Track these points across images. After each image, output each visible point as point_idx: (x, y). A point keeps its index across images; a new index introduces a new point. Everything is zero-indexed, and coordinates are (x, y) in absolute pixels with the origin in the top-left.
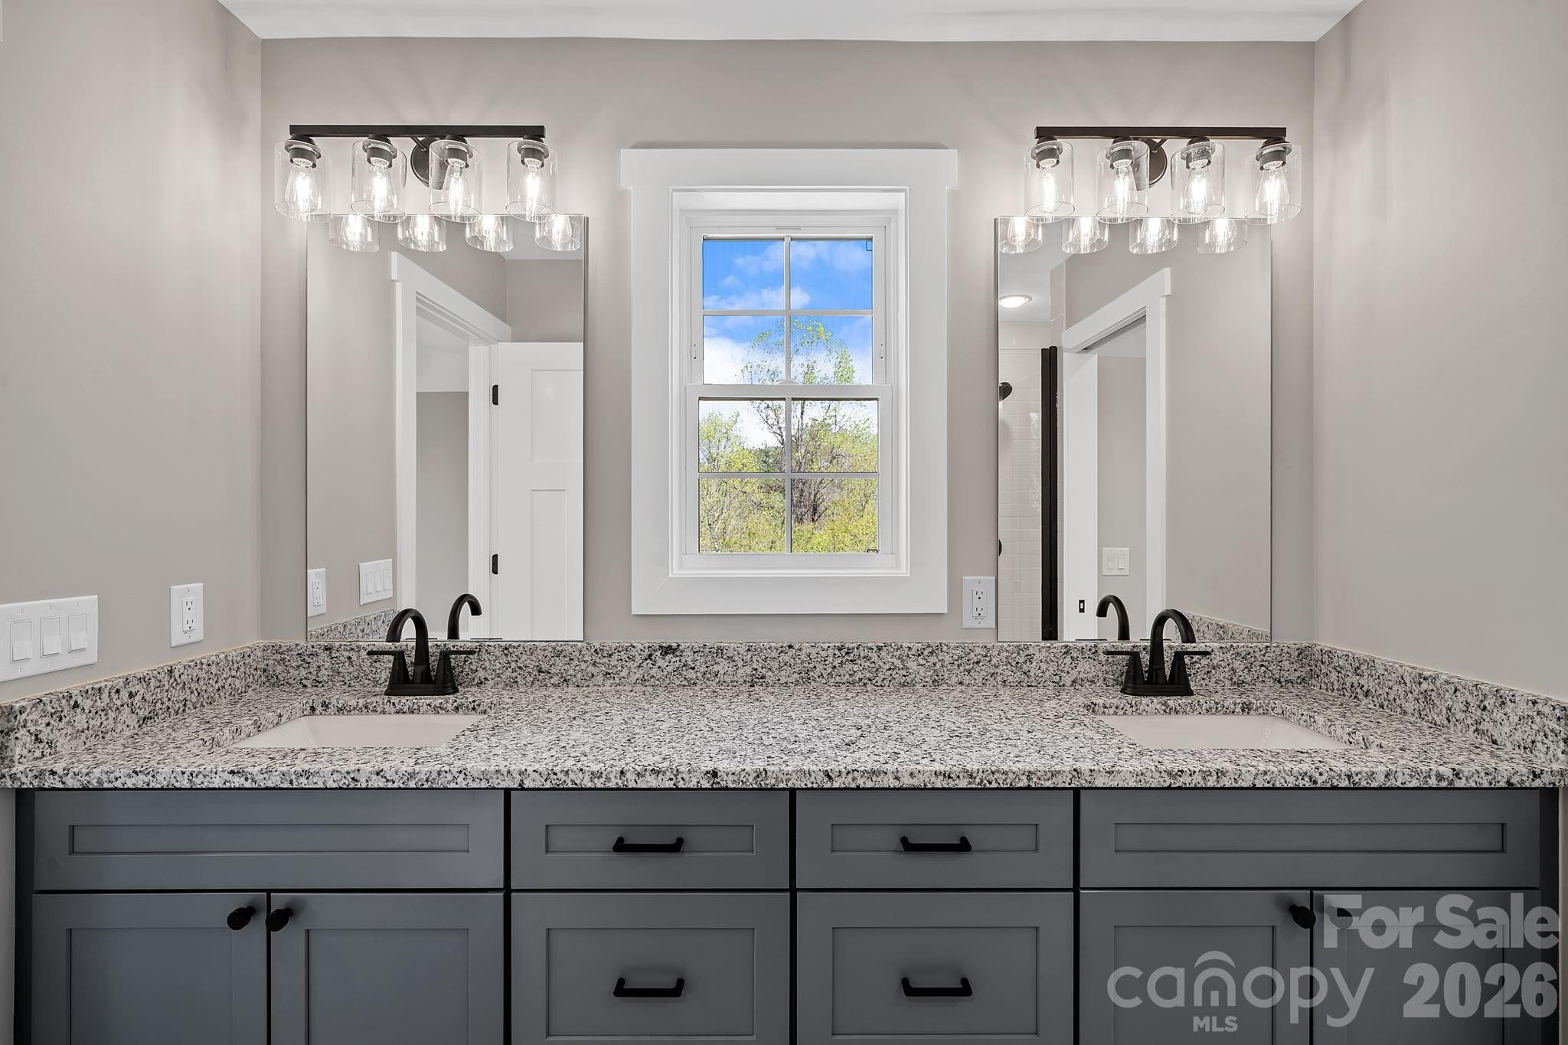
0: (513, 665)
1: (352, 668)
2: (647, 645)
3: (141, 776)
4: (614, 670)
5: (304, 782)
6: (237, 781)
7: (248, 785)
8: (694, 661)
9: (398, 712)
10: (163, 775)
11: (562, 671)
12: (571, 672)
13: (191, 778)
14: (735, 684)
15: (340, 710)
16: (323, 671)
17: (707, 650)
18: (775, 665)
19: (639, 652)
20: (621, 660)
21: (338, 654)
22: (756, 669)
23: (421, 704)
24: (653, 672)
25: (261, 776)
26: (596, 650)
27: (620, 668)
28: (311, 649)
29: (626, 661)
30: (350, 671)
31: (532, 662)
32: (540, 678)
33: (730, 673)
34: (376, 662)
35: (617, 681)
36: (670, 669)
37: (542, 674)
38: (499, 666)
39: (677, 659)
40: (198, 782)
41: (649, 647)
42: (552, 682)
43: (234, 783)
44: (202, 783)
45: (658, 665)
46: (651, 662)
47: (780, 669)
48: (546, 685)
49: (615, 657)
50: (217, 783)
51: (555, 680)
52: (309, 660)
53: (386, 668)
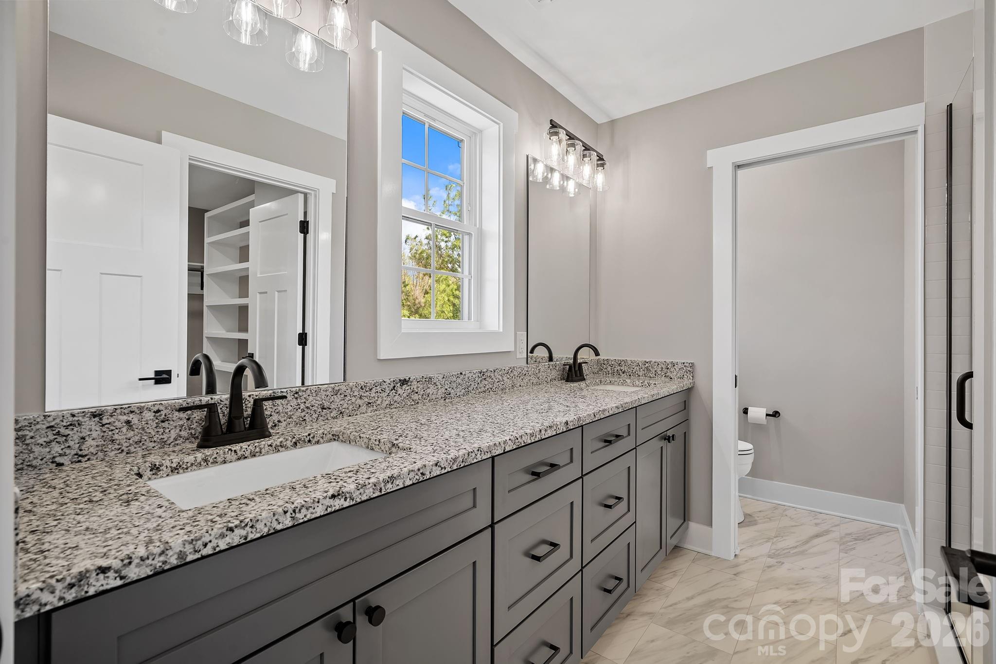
0: (302, 406)
1: (133, 432)
2: (392, 380)
3: (237, 531)
4: (372, 401)
5: (390, 487)
6: (338, 503)
7: (346, 504)
8: (418, 387)
9: (239, 459)
10: (264, 522)
11: (339, 406)
12: (345, 406)
13: (294, 515)
14: (437, 400)
15: (175, 470)
16: (90, 442)
17: (424, 380)
18: (454, 385)
19: (388, 385)
20: (377, 392)
21: (112, 420)
22: (446, 389)
23: (262, 446)
24: (395, 399)
25: (358, 492)
26: (362, 387)
27: (376, 398)
28: (71, 419)
29: (380, 393)
30: (129, 436)
31: (317, 402)
32: (323, 414)
33: (435, 393)
34: (163, 422)
35: (375, 408)
36: (405, 395)
37: (324, 410)
38: (290, 408)
39: (409, 388)
40: (300, 517)
41: (394, 381)
42: (332, 416)
43: (335, 506)
44: (305, 516)
45: (398, 393)
46: (395, 391)
47: (457, 387)
48: (327, 419)
49: (374, 390)
50: (320, 511)
51: (334, 414)
52: (67, 432)
53: (176, 427)
